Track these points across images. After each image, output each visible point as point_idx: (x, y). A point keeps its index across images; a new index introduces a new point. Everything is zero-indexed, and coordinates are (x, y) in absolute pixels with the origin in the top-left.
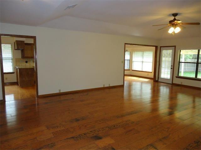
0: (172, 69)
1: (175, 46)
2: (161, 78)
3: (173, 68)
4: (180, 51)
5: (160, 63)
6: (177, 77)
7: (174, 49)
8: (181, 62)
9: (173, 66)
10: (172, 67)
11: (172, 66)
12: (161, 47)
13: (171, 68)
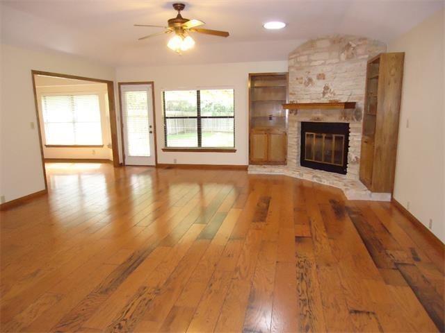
0: (153, 134)
1: (152, 83)
2: (130, 156)
3: (153, 131)
4: (164, 93)
5: (124, 122)
6: (164, 150)
7: (151, 90)
8: (167, 118)
9: (153, 126)
10: (152, 129)
11: (151, 127)
12: (120, 84)
13: (151, 132)
